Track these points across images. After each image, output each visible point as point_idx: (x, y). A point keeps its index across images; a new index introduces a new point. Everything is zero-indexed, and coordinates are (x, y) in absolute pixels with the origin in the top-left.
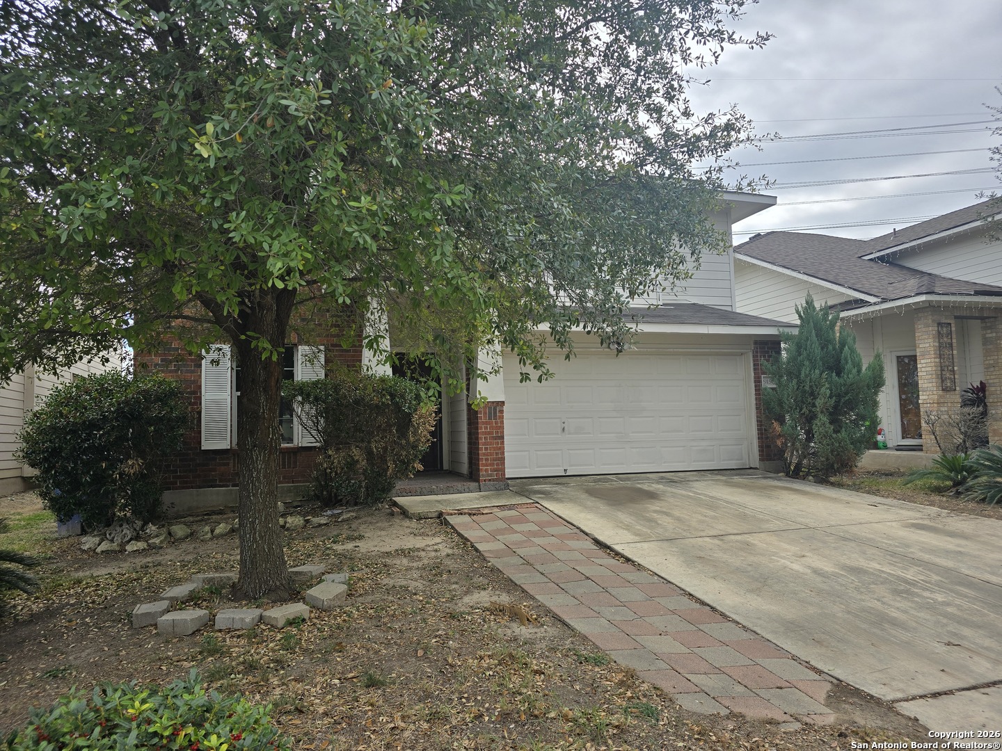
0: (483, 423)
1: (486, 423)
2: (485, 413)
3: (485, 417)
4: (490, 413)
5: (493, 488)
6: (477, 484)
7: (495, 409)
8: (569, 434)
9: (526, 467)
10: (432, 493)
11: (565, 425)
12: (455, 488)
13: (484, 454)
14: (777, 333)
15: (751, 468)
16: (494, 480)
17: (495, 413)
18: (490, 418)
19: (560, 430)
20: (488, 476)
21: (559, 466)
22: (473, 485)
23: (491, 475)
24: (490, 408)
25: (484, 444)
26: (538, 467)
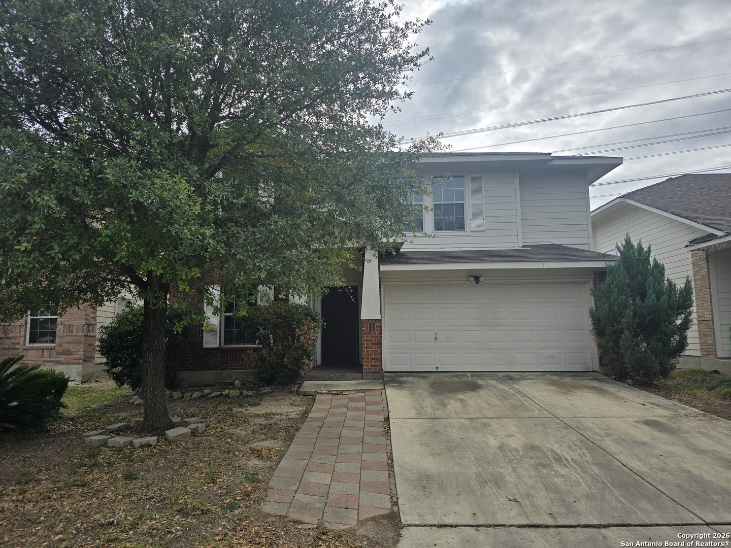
0: (366, 334)
1: (368, 334)
2: (367, 327)
3: (367, 330)
4: (370, 327)
5: (371, 378)
6: (361, 375)
7: (374, 325)
8: (440, 342)
9: (408, 365)
10: (330, 379)
11: (437, 336)
12: (346, 376)
13: (366, 355)
14: (605, 266)
15: (594, 371)
16: (372, 373)
17: (374, 327)
18: (370, 330)
19: (433, 339)
20: (369, 369)
21: (432, 365)
22: (359, 375)
23: (371, 369)
24: (370, 324)
25: (366, 348)
26: (417, 365)
